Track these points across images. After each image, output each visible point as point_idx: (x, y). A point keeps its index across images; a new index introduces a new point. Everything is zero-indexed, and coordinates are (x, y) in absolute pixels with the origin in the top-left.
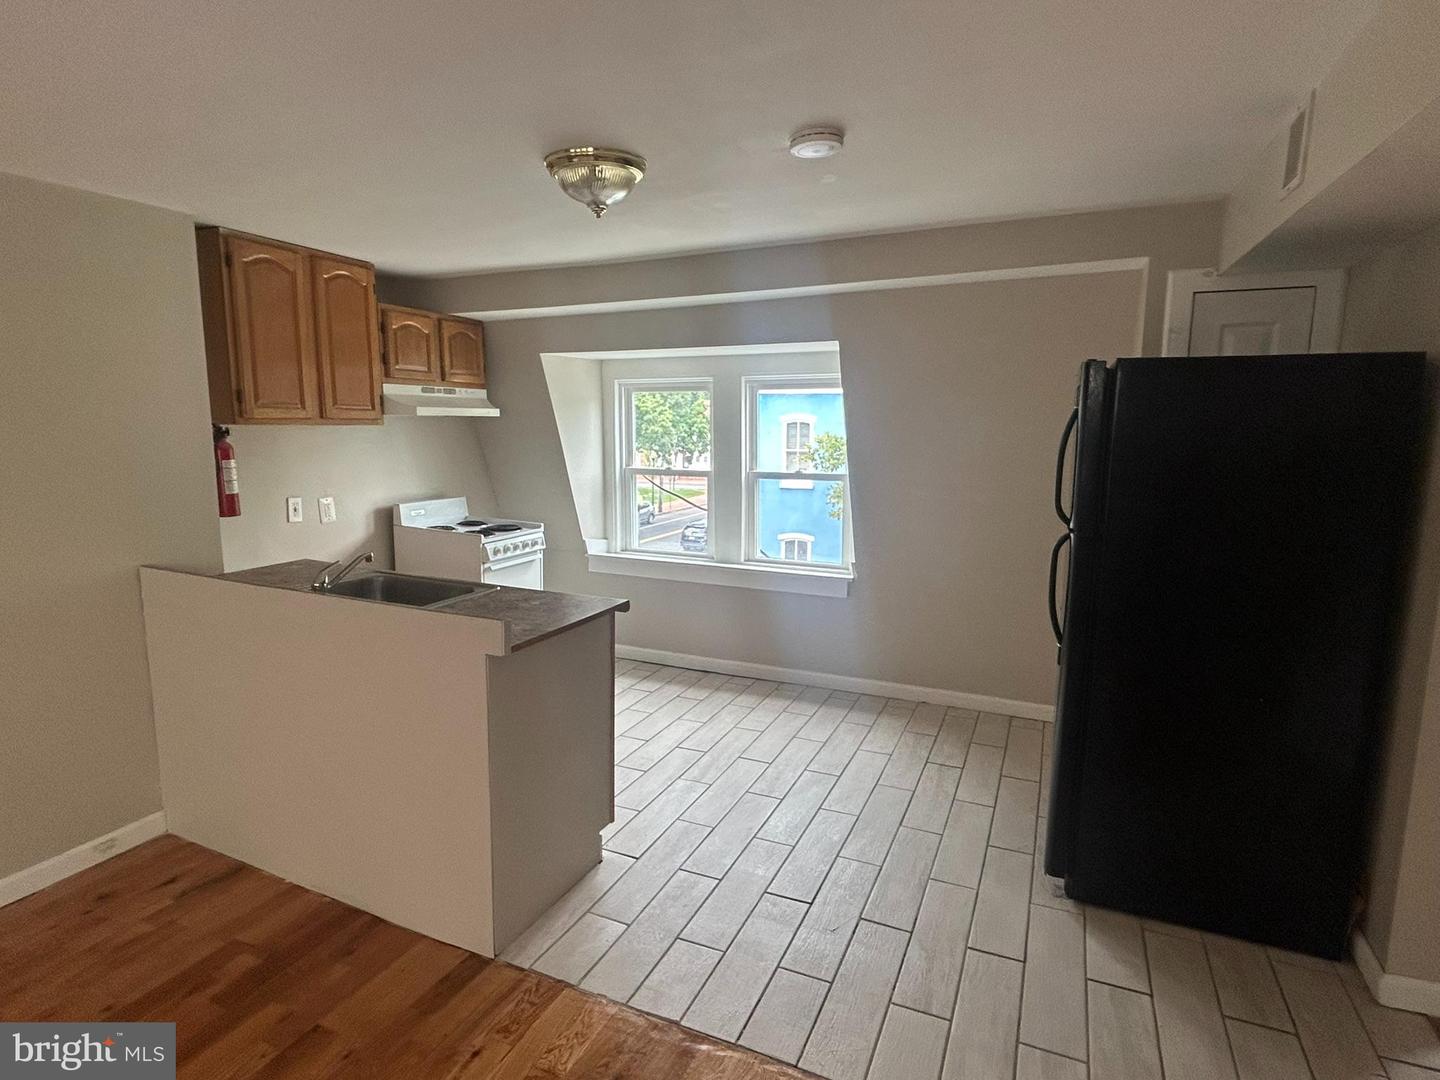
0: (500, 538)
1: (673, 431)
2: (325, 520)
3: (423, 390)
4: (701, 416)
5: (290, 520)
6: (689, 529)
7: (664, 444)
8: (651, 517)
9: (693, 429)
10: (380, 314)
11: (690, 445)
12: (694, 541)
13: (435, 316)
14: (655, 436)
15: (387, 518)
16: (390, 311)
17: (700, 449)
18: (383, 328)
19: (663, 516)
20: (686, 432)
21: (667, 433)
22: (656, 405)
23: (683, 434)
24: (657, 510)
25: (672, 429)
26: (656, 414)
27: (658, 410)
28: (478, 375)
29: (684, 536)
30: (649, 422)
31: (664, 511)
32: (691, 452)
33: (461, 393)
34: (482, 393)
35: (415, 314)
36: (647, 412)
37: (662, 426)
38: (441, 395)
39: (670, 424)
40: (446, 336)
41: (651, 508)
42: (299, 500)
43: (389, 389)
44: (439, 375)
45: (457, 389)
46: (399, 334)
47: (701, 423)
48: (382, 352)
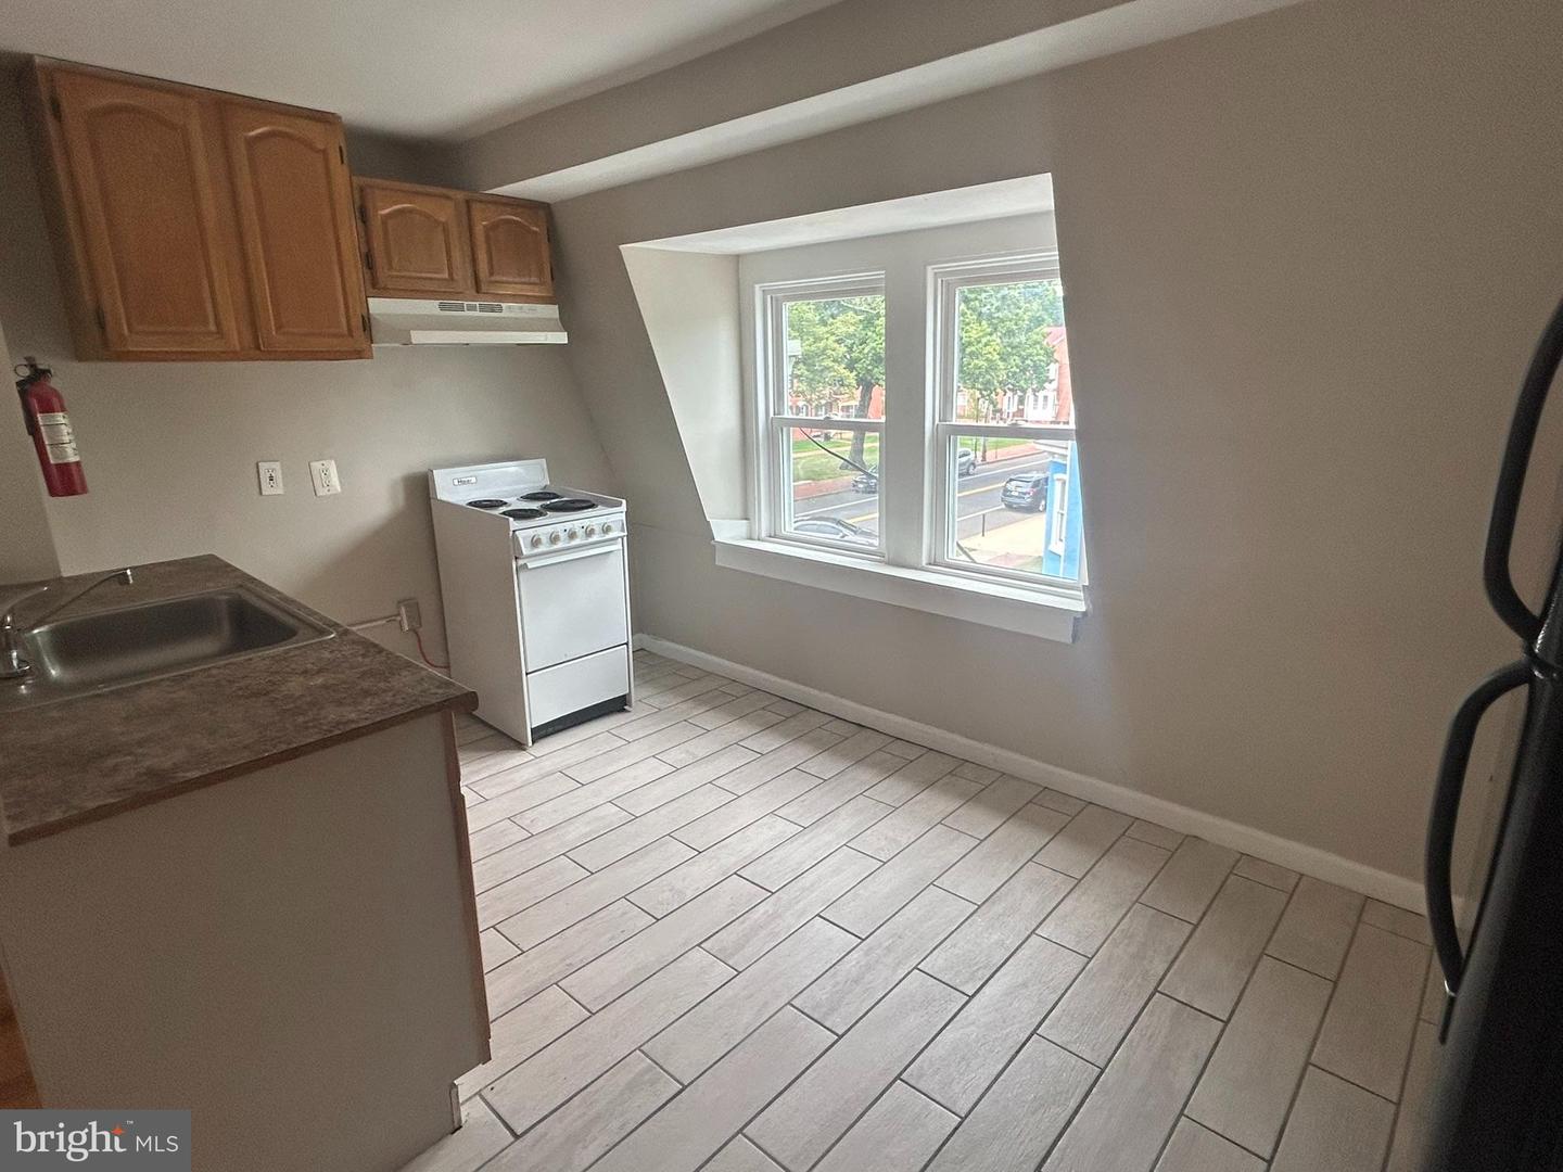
0: (554, 520)
1: (1001, 365)
2: (322, 492)
3: (442, 306)
4: (1038, 346)
5: (264, 493)
6: (1013, 483)
7: (989, 382)
8: (972, 467)
9: (1028, 362)
10: (356, 192)
11: (1022, 383)
12: (1019, 497)
13: (460, 196)
14: (977, 372)
15: (420, 488)
16: (371, 187)
17: (1034, 387)
18: (363, 215)
19: (987, 466)
20: (1017, 367)
21: (992, 367)
22: (981, 334)
23: (1014, 369)
24: (980, 459)
25: (1000, 363)
26: (980, 345)
27: (984, 340)
28: (542, 283)
29: (1006, 490)
30: (972, 354)
31: (988, 460)
32: (1024, 391)
33: (510, 310)
34: (552, 311)
35: (417, 193)
36: (970, 344)
37: (987, 360)
38: (477, 313)
39: (998, 357)
40: (480, 227)
41: (972, 457)
42: (277, 466)
43: (378, 306)
44: (470, 282)
45: (504, 305)
46: (391, 223)
47: (1037, 355)
48: (364, 250)
